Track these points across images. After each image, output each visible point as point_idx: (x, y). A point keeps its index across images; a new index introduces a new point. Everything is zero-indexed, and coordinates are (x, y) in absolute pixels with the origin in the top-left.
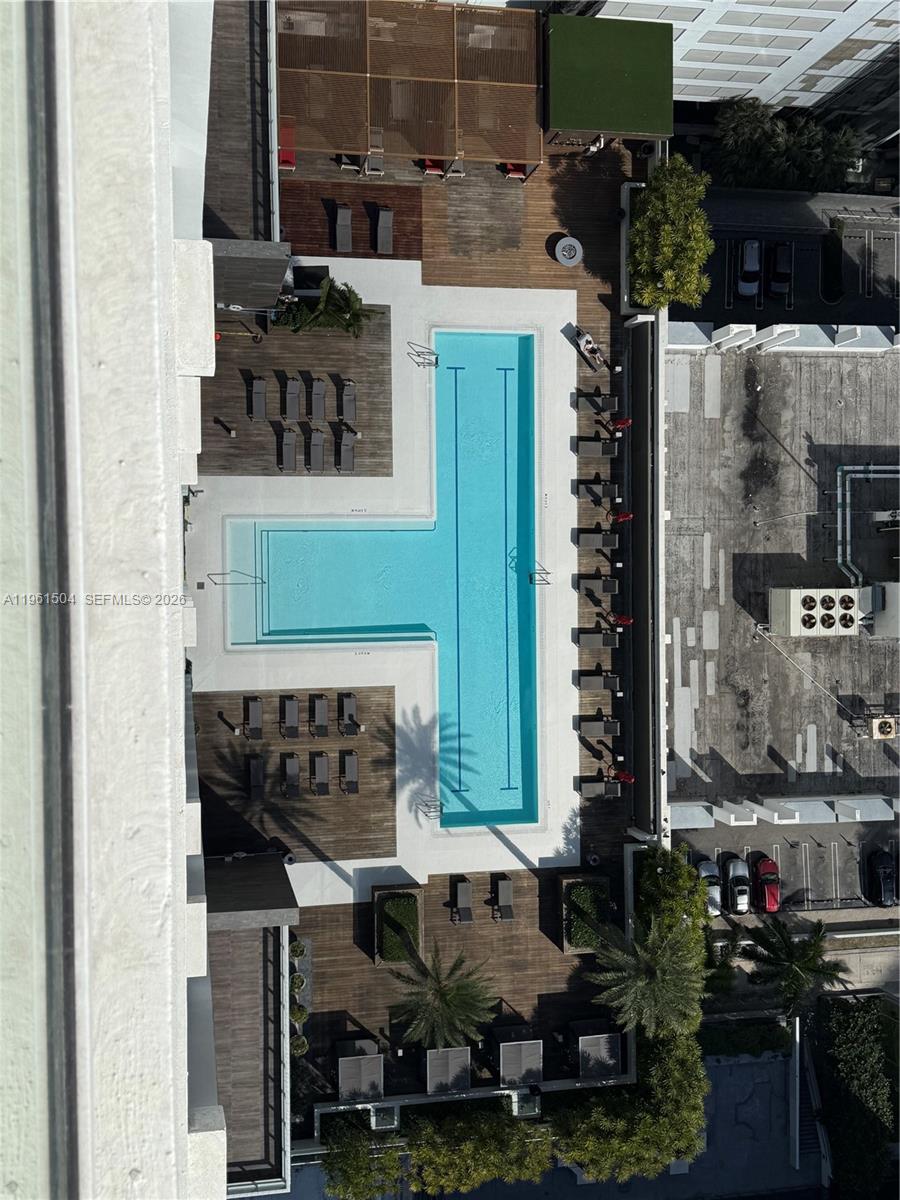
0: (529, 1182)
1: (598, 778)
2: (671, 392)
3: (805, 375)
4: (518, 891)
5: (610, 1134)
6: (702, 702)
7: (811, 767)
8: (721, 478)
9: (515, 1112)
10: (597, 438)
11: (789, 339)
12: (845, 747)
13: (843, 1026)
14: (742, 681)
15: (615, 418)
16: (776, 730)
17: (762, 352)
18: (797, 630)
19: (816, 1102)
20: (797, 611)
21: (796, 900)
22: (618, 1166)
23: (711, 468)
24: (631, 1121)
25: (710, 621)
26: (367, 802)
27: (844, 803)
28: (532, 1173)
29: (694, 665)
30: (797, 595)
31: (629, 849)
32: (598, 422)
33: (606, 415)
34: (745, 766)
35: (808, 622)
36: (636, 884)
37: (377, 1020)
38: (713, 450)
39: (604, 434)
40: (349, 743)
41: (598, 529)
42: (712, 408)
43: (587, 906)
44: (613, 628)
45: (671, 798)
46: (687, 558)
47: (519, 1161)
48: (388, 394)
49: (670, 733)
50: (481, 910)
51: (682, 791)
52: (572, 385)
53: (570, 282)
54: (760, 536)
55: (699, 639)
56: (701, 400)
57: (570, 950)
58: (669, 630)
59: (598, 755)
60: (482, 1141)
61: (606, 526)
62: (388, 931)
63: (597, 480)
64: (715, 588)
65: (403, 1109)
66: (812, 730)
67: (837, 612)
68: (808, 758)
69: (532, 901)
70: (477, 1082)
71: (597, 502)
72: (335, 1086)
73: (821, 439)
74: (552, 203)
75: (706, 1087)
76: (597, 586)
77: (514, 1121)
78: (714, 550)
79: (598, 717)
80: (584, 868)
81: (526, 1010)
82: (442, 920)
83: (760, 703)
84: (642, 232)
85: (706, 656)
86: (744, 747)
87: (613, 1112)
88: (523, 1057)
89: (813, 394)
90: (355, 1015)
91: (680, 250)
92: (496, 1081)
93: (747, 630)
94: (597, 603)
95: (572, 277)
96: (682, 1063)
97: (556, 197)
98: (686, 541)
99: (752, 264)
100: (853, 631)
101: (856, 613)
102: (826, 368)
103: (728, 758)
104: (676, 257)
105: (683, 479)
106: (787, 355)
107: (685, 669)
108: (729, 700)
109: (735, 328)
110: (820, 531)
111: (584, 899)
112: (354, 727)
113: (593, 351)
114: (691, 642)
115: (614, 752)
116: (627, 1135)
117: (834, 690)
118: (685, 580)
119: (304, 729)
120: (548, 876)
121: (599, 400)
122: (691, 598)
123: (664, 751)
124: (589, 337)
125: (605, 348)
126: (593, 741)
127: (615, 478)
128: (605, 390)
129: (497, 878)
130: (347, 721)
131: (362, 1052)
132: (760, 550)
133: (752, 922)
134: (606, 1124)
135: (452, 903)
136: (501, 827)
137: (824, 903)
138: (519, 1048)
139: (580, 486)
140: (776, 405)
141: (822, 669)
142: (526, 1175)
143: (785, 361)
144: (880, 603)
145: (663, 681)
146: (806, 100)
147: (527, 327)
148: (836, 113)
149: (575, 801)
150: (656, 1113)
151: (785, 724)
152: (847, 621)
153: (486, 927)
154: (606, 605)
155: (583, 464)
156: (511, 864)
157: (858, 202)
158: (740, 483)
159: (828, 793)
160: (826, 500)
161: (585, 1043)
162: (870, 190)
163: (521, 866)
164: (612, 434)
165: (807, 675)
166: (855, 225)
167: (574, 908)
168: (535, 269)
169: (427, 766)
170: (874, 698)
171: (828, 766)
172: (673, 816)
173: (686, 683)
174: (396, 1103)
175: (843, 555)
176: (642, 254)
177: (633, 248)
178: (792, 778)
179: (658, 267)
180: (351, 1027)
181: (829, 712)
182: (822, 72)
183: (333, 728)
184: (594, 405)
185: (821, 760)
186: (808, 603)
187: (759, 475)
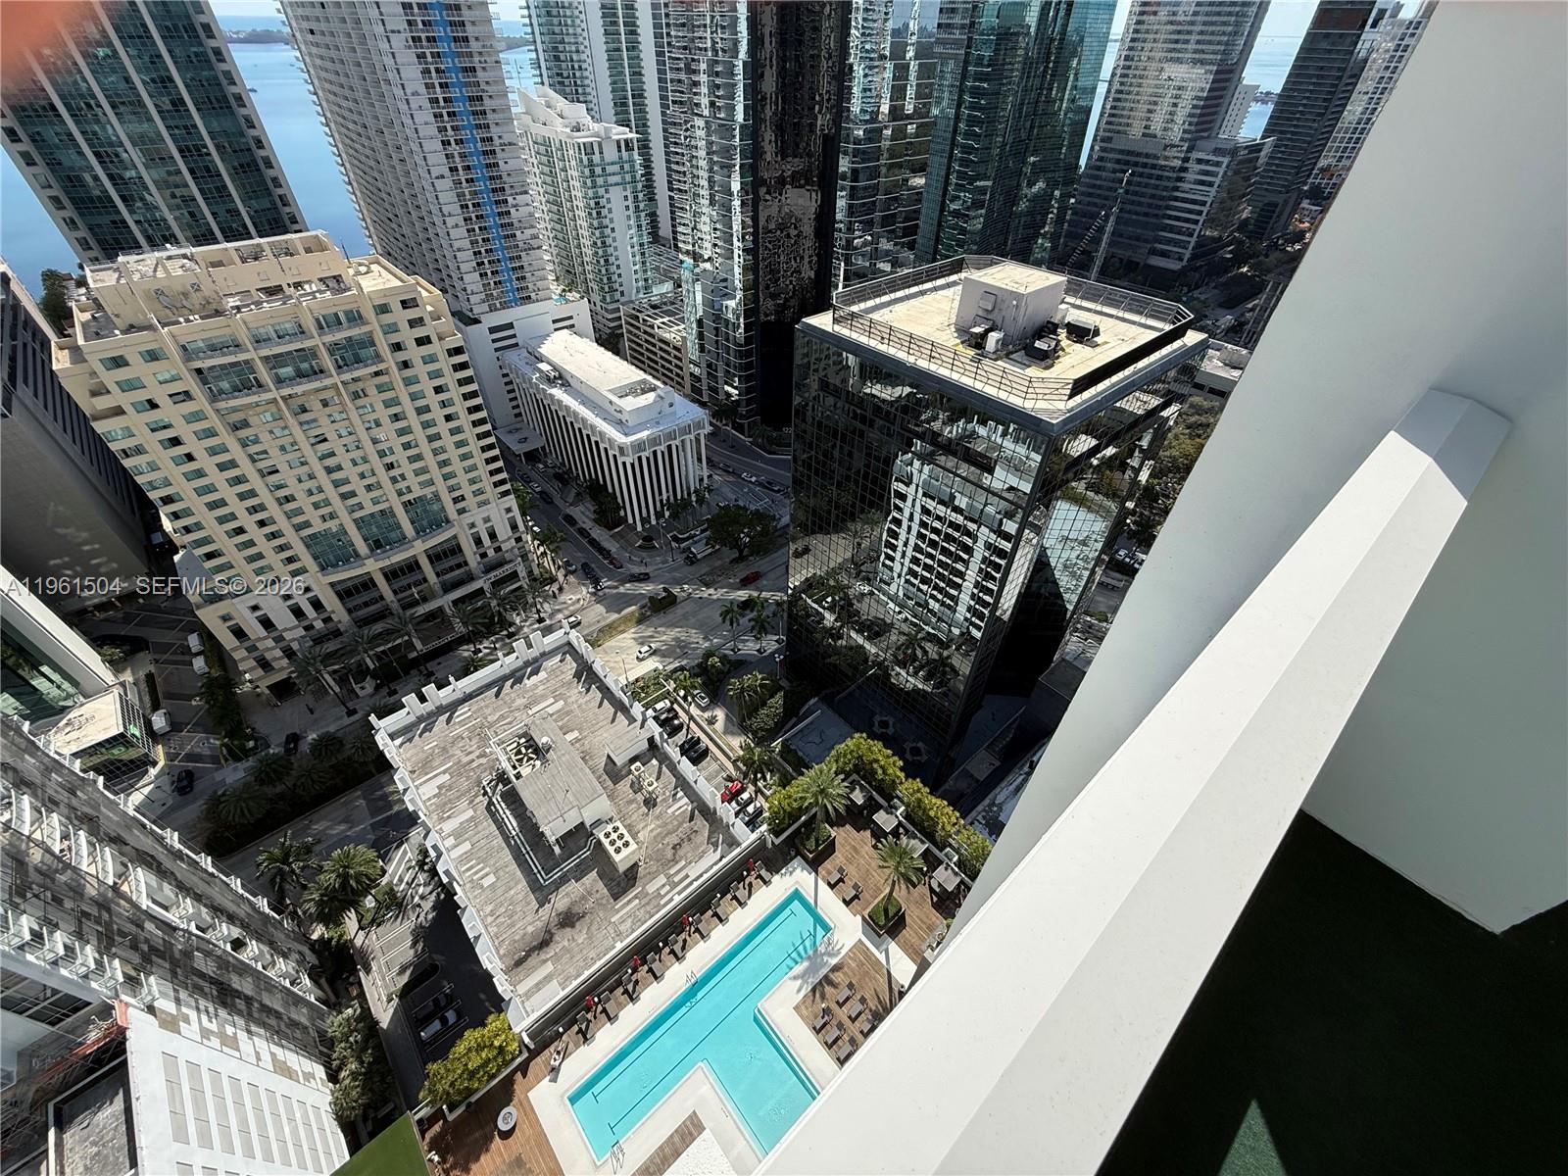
0: (922, 782)
1: (760, 877)
2: (554, 995)
3: (505, 936)
4: (829, 873)
5: (881, 767)
6: (690, 863)
7: (686, 800)
8: (581, 934)
9: (903, 808)
10: (604, 1011)
11: (490, 959)
12: (668, 794)
13: (762, 729)
14: (669, 854)
15: (588, 1010)
16: (681, 824)
17: (503, 966)
18: (633, 846)
19: (794, 720)
20: (625, 852)
21: (730, 779)
22: (888, 757)
23: (578, 945)
24: (871, 763)
25: (651, 888)
26: (850, 974)
27: (691, 779)
28: (918, 784)
29: (676, 879)
30: (617, 858)
31: (777, 842)
32: (595, 1018)
33: (590, 1016)
34: (704, 826)
35: (626, 844)
36: (790, 826)
37: (922, 890)
38: (568, 951)
39: (600, 1008)
40: (834, 1007)
41: (650, 970)
42: (549, 967)
43: (813, 840)
44: (691, 924)
45: (739, 845)
46: (630, 920)
47: (919, 791)
48: (651, 1159)
49: (716, 863)
50: (849, 883)
51: (733, 843)
52: (583, 1049)
53: (525, 1102)
54: (598, 896)
55: (664, 886)
56: (545, 978)
57: (833, 834)
58: (671, 900)
59: (750, 884)
60: (924, 810)
61: (646, 968)
62: (891, 914)
63: (626, 992)
64: (636, 897)
65: (941, 851)
66: (670, 811)
67: (614, 836)
68: (684, 803)
69: (828, 864)
70: (907, 831)
71: (637, 982)
72: (959, 885)
73: (535, 905)
74: (482, 1158)
75: (837, 747)
76: (677, 948)
77: (907, 806)
78: (618, 911)
79: (735, 898)
80: (798, 853)
81: (868, 833)
82: (865, 896)
83: (673, 839)
84: (479, 1079)
85: (669, 877)
86: (696, 832)
87: (874, 772)
88: (884, 820)
89: (513, 925)
90: (929, 900)
91: (480, 1048)
92: (900, 824)
93: (645, 868)
94: (685, 941)
95: (521, 1104)
96: (837, 761)
97: (477, 1159)
98: (622, 928)
99: (436, 1025)
100: (618, 824)
101: (609, 828)
102: (495, 929)
103: (706, 835)
104: (485, 1047)
105: (592, 954)
106: (498, 953)
107: (681, 881)
108: (681, 852)
109: (500, 989)
110: (580, 873)
111: (811, 844)
112: (826, 1011)
113: (558, 1053)
114: (668, 888)
115: (743, 879)
116: (877, 761)
117: (647, 815)
118: (641, 914)
119: (846, 1037)
120: (814, 865)
121: (583, 1027)
122: (648, 904)
123: (725, 861)
124: (552, 1062)
125: (552, 1048)
126: (747, 892)
127: (619, 983)
128: (576, 1028)
129: (832, 886)
130: (826, 1018)
131: (940, 885)
132: (605, 890)
133: (751, 788)
134: (880, 771)
135: (856, 897)
136: (812, 902)
137: (723, 768)
138: (883, 823)
139: (632, 998)
140: (528, 938)
141: (642, 825)
142: (921, 785)
143: (502, 952)
144: (598, 823)
145: (696, 884)
146: (320, 1071)
147: (565, 1105)
148: (321, 1048)
149: (776, 878)
150: (860, 757)
151: (676, 823)
152: (616, 829)
153: (853, 874)
154: (683, 936)
155: (621, 1006)
156: (823, 886)
157: (372, 995)
158: (578, 924)
159: (691, 787)
160: (563, 880)
161: (860, 802)
162: (362, 996)
163: (820, 881)
164: (597, 1004)
165: (648, 830)
166: (386, 986)
167: (818, 845)
168: (529, 1132)
169: (815, 958)
170: (640, 797)
171: (681, 794)
172: (747, 838)
173: (687, 876)
174: (941, 855)
175: (585, 853)
176: (491, 1069)
177: (492, 1077)
178: (695, 804)
179: (495, 1052)
180: (935, 899)
181: (658, 810)
182: (300, 1073)
183: (834, 1022)
184: (587, 1027)
185: (680, 799)
186: (618, 850)
187: (568, 920)
